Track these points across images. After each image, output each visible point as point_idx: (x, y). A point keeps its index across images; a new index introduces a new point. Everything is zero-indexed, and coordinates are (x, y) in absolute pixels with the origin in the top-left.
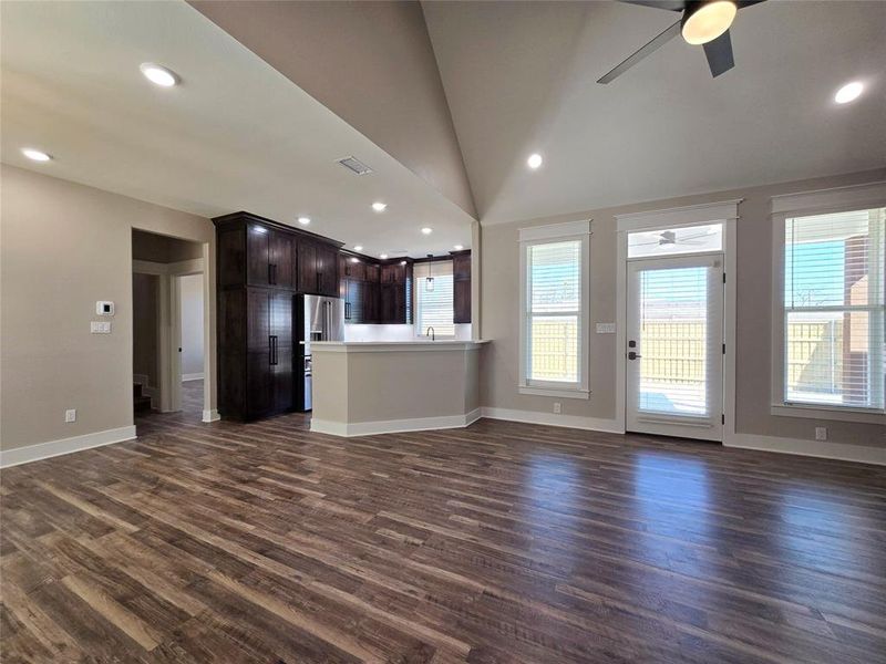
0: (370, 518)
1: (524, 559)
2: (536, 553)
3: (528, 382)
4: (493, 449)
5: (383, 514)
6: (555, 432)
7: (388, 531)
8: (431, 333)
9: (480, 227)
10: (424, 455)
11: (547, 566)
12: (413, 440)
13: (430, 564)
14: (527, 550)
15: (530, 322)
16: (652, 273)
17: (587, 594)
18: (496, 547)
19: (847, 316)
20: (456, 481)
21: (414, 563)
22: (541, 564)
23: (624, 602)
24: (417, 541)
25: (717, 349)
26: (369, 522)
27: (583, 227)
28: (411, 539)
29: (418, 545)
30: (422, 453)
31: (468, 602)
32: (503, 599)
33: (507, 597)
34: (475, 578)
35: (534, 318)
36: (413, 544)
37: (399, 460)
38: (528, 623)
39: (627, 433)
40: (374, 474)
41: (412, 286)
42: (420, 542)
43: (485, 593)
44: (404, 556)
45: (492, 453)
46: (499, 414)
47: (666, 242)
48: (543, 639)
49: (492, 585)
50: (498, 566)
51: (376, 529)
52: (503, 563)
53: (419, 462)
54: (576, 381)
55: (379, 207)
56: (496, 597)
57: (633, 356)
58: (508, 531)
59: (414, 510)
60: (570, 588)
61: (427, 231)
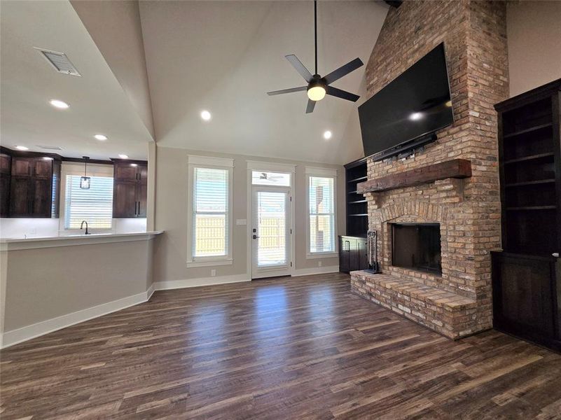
0: (118, 404)
1: (258, 367)
2: (261, 360)
3: (193, 259)
4: (183, 311)
5: (128, 395)
6: (216, 288)
7: (148, 404)
8: (84, 226)
9: (156, 147)
10: (126, 334)
11: (272, 363)
12: (102, 324)
13: (206, 404)
14: (256, 361)
15: (195, 218)
16: (263, 194)
17: (298, 365)
18: (239, 369)
19: (317, 217)
20: (175, 341)
21: (193, 412)
22: (268, 364)
23: (311, 360)
24: (182, 396)
25: (289, 232)
26: (120, 409)
27: (230, 163)
28: (175, 398)
29: (186, 399)
30: (123, 332)
31: (250, 409)
32: (266, 394)
33: (267, 391)
34: (242, 393)
35: (197, 215)
36: (180, 400)
37: (102, 346)
38: (287, 396)
39: (253, 280)
40: (83, 368)
41: (59, 182)
42: (186, 395)
43: (255, 397)
44: (181, 412)
45: (185, 313)
46: (170, 285)
47: (263, 178)
48: (299, 398)
49: (255, 390)
50: (249, 378)
51: (134, 410)
52: (250, 375)
53: (127, 340)
54: (224, 254)
55: (59, 104)
56: (262, 395)
57: (255, 237)
58: (237, 356)
59: (159, 377)
60: (289, 367)
61: (101, 137)
